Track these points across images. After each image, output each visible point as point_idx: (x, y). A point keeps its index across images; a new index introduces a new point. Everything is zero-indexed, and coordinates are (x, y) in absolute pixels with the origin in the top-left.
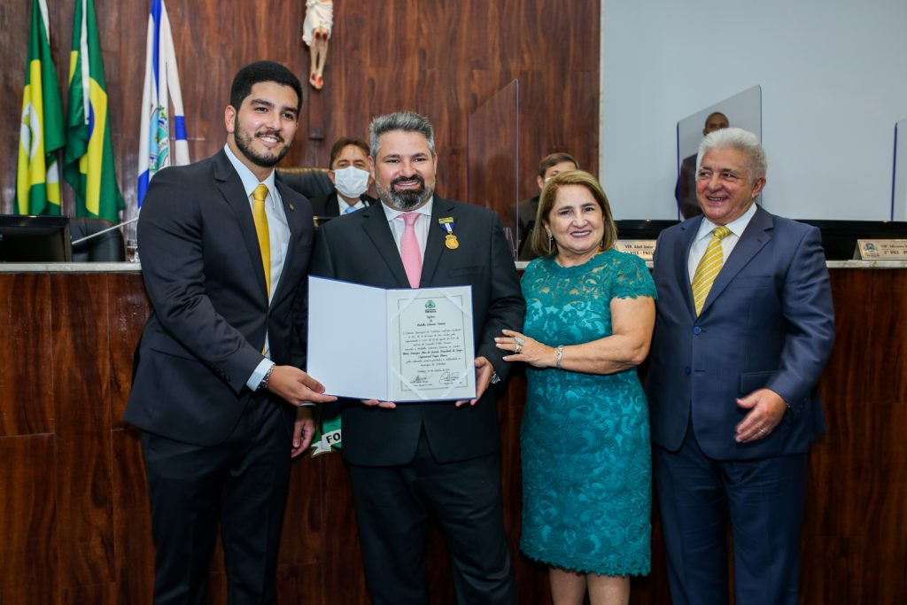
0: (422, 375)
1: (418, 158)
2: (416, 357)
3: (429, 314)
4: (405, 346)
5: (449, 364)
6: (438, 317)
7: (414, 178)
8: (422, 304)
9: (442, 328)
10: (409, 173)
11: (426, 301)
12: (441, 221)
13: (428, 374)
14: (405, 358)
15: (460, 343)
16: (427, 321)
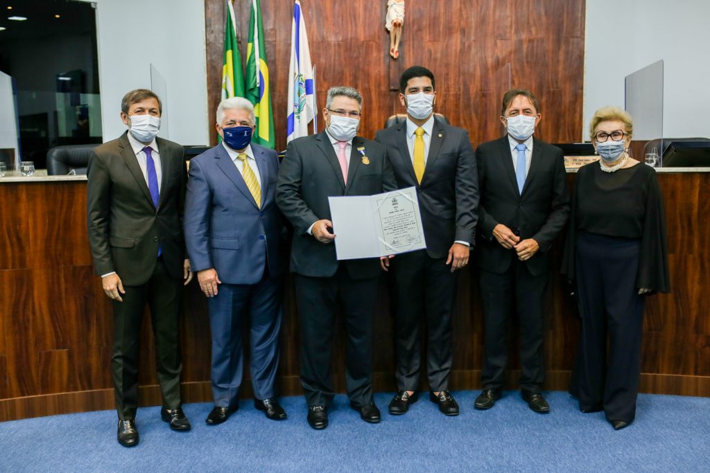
0: (396, 240)
2: (392, 231)
3: (395, 206)
4: (385, 225)
5: (410, 232)
6: (400, 206)
8: (390, 201)
9: (403, 212)
11: (392, 199)
12: (359, 149)
13: (399, 239)
14: (386, 232)
15: (413, 219)
16: (394, 210)
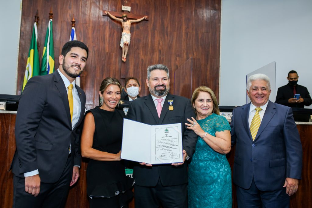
0: (163, 155)
1: (164, 79)
2: (161, 148)
3: (166, 133)
4: (157, 145)
5: (173, 151)
6: (169, 134)
7: (163, 85)
8: (163, 130)
9: (171, 138)
10: (161, 84)
11: (165, 129)
12: (169, 101)
13: (166, 154)
14: (157, 149)
15: (177, 143)
16: (166, 136)
